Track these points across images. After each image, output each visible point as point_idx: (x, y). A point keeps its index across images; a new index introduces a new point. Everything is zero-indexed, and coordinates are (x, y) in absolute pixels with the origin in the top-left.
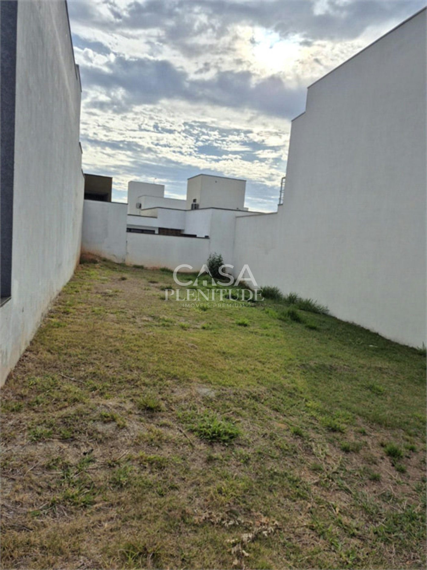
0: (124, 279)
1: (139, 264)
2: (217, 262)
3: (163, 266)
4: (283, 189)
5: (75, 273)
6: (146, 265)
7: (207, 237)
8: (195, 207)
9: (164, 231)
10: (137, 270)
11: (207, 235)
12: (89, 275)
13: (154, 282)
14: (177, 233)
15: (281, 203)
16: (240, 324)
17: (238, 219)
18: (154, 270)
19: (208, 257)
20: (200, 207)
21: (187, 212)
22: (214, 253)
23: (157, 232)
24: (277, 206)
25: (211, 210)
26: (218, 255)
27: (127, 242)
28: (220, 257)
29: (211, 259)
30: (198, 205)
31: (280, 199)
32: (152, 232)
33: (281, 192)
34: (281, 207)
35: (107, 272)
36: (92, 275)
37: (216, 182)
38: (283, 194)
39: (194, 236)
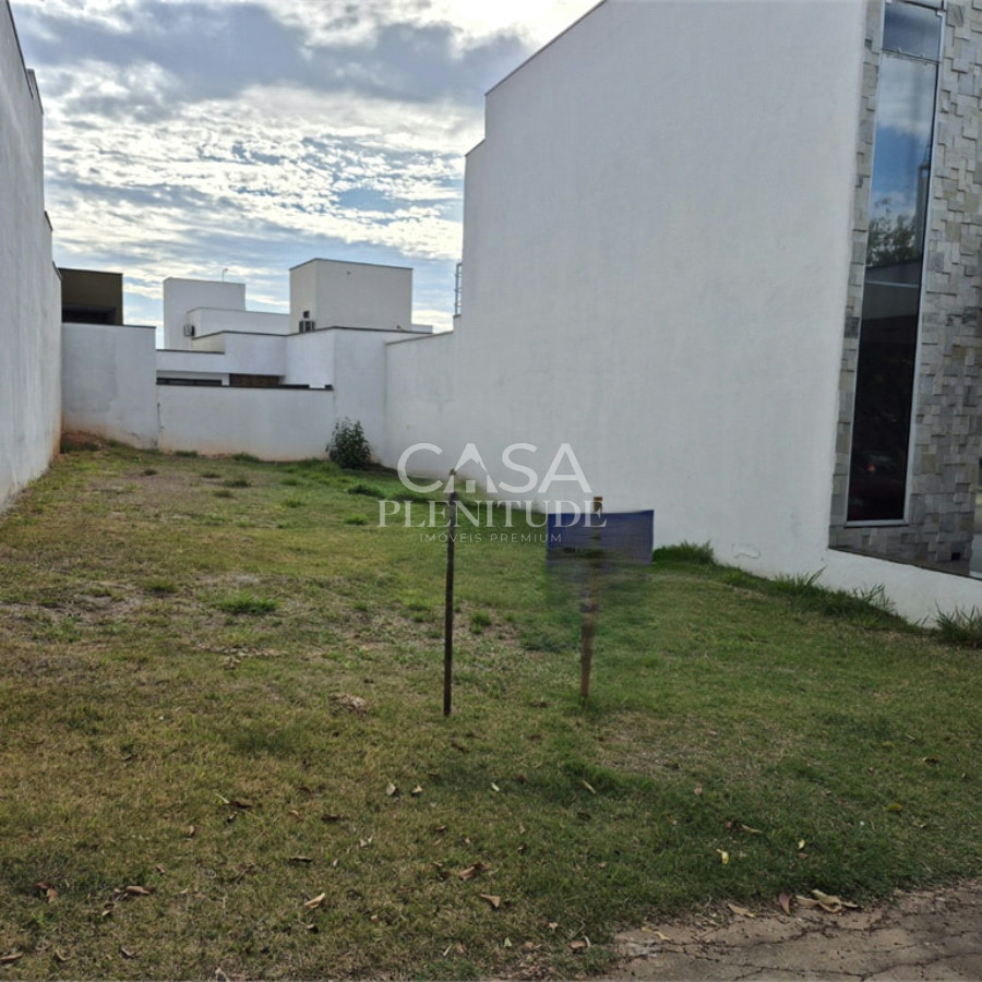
0: (150, 473)
1: (188, 448)
2: (352, 436)
3: (239, 450)
4: (460, 285)
5: (50, 467)
6: (202, 451)
7: (329, 388)
8: (307, 327)
9: (239, 381)
10: (182, 459)
11: (328, 383)
12: (81, 470)
13: (212, 476)
14: (272, 382)
15: (459, 312)
16: (350, 522)
17: (389, 347)
18: (221, 459)
19: (333, 428)
20: (317, 327)
21: (289, 339)
22: (343, 420)
23: (226, 382)
24: (452, 319)
25: (333, 332)
26: (354, 423)
27: (159, 405)
28: (358, 426)
29: (340, 431)
30: (313, 324)
31: (456, 305)
32: (217, 383)
33: (456, 291)
34: (458, 319)
35: (117, 463)
36: (87, 469)
37: (349, 273)
38: (459, 295)
39: (306, 387)
